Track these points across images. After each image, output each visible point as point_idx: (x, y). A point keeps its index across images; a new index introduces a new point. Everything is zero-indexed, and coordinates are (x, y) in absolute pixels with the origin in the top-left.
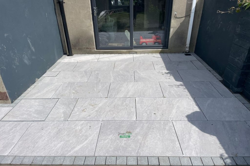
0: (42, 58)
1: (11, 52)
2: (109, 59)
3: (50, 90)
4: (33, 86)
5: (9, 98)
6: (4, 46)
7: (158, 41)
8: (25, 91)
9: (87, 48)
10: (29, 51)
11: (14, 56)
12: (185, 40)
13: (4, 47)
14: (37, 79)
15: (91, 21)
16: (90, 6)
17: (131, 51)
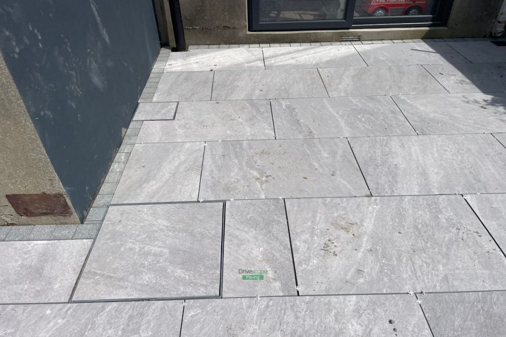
0: (126, 65)
1: (56, 53)
2: (293, 59)
3: (182, 169)
4: (120, 156)
5: (73, 209)
6: (36, 31)
7: (418, 2)
8: (106, 173)
9: (224, 27)
10: (99, 45)
11: (67, 65)
13: (37, 36)
14: (124, 130)
17: (344, 34)
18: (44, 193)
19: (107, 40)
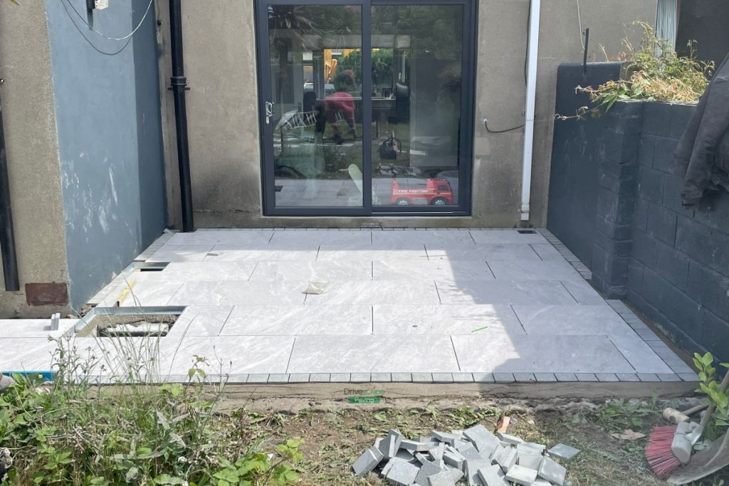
1: (84, 194)
2: (301, 238)
5: (69, 299)
7: (442, 194)
9: (237, 210)
10: (109, 200)
11: (88, 203)
12: (516, 191)
13: (76, 180)
14: (115, 274)
16: (257, 98)
17: (364, 220)
18: (54, 282)
19: (116, 200)
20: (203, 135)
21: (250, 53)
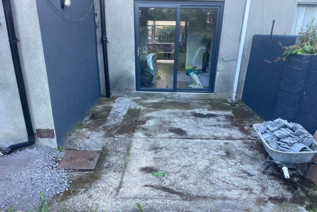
5: (55, 136)
9: (126, 89)
12: (232, 84)
15: (134, 61)
16: (134, 46)
17: (173, 94)
18: (48, 129)
20: (114, 60)
21: (132, 28)
